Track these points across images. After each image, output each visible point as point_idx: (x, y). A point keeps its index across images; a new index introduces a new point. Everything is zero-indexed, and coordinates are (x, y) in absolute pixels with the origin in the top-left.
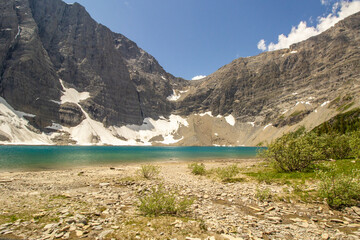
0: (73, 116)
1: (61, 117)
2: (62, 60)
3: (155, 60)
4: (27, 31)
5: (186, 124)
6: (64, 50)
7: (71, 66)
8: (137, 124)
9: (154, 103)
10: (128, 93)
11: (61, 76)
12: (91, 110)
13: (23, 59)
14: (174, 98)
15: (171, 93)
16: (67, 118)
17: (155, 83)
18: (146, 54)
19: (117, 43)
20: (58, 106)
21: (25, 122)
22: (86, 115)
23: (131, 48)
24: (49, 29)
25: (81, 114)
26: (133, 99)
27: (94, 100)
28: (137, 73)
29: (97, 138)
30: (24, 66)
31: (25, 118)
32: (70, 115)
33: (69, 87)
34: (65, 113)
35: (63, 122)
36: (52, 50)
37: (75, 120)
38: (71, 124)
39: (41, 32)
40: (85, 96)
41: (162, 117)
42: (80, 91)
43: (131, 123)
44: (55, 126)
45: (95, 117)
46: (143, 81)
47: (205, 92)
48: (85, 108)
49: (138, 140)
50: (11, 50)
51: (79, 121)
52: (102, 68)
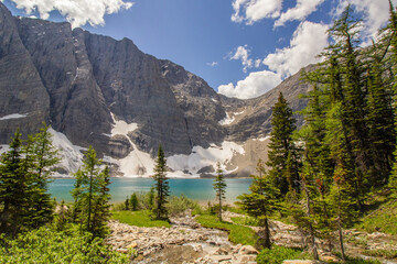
0: (122, 148)
1: (111, 149)
2: (113, 94)
3: (204, 82)
4: (83, 71)
5: (242, 151)
6: (115, 85)
7: (121, 99)
8: (185, 153)
9: (204, 130)
10: (174, 121)
11: (112, 110)
12: (137, 140)
13: (80, 98)
14: (227, 122)
15: (223, 116)
16: (116, 151)
17: (204, 107)
18: (195, 77)
19: (164, 69)
20: (108, 139)
21: (80, 156)
22: (134, 146)
23: (178, 73)
24: (102, 67)
25: (129, 145)
26: (180, 127)
27: (142, 131)
28: (185, 98)
29: (143, 169)
30: (80, 105)
31: (82, 151)
32: (119, 147)
33: (119, 119)
34: (114, 146)
35: (112, 154)
36: (105, 87)
37: (124, 151)
38: (120, 156)
39: (95, 71)
40: (133, 127)
41: (213, 145)
42: (129, 123)
43: (179, 153)
44: (106, 159)
45: (142, 148)
46: (190, 107)
47: (264, 112)
48: (133, 139)
49: (186, 172)
50: (71, 91)
51: (128, 153)
52: (149, 97)
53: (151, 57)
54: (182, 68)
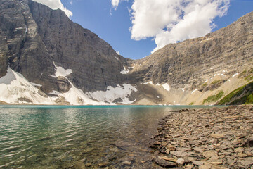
3: (110, 46)
4: (32, 29)
5: (136, 90)
8: (103, 90)
9: (113, 76)
10: (95, 69)
12: (74, 81)
13: (32, 47)
14: (125, 72)
15: (122, 69)
16: (61, 87)
17: (112, 62)
20: (56, 79)
22: (72, 84)
24: (42, 28)
25: (69, 84)
26: (99, 73)
27: (75, 74)
28: (100, 55)
30: (32, 53)
32: (63, 85)
33: (58, 66)
34: (60, 84)
35: (59, 90)
37: (66, 88)
38: (64, 91)
40: (69, 72)
41: (118, 85)
42: (66, 69)
43: (99, 90)
44: (55, 92)
45: (77, 86)
47: (146, 68)
48: (70, 80)
49: (106, 102)
50: (23, 42)
51: (69, 89)
52: (78, 52)
53: (78, 25)
54: (97, 36)
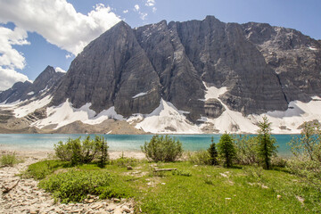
0: (215, 109)
1: (206, 111)
2: (203, 66)
4: (179, 54)
6: (203, 59)
7: (210, 69)
8: (280, 109)
10: (265, 79)
11: (204, 79)
12: (229, 102)
13: (179, 74)
16: (210, 112)
17: (299, 59)
18: (284, 30)
19: (248, 32)
20: (203, 103)
21: (184, 118)
22: (225, 106)
23: (263, 31)
24: (192, 47)
25: (221, 107)
27: (231, 93)
28: (274, 54)
29: (236, 127)
30: (179, 79)
31: (184, 114)
32: (213, 108)
33: (210, 86)
34: (209, 108)
35: (208, 115)
36: (196, 62)
37: (217, 112)
38: (214, 116)
39: (187, 51)
40: (224, 90)
42: (219, 88)
43: (273, 110)
44: (202, 119)
45: (233, 108)
46: (281, 61)
48: (224, 101)
49: (283, 128)
50: (172, 70)
51: (221, 113)
52: (235, 61)
53: (232, 24)
54: (268, 25)
